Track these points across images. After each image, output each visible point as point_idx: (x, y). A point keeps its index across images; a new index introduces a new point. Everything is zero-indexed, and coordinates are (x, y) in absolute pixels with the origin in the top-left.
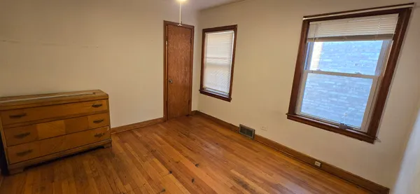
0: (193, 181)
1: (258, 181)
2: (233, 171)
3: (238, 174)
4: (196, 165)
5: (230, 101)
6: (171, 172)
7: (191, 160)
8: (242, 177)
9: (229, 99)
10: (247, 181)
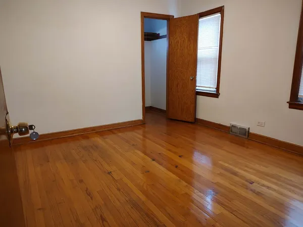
0: (176, 167)
1: (251, 170)
2: (220, 162)
3: (226, 165)
4: (180, 156)
5: (218, 97)
6: (154, 160)
7: (175, 153)
8: (231, 167)
9: (216, 95)
10: (237, 170)
